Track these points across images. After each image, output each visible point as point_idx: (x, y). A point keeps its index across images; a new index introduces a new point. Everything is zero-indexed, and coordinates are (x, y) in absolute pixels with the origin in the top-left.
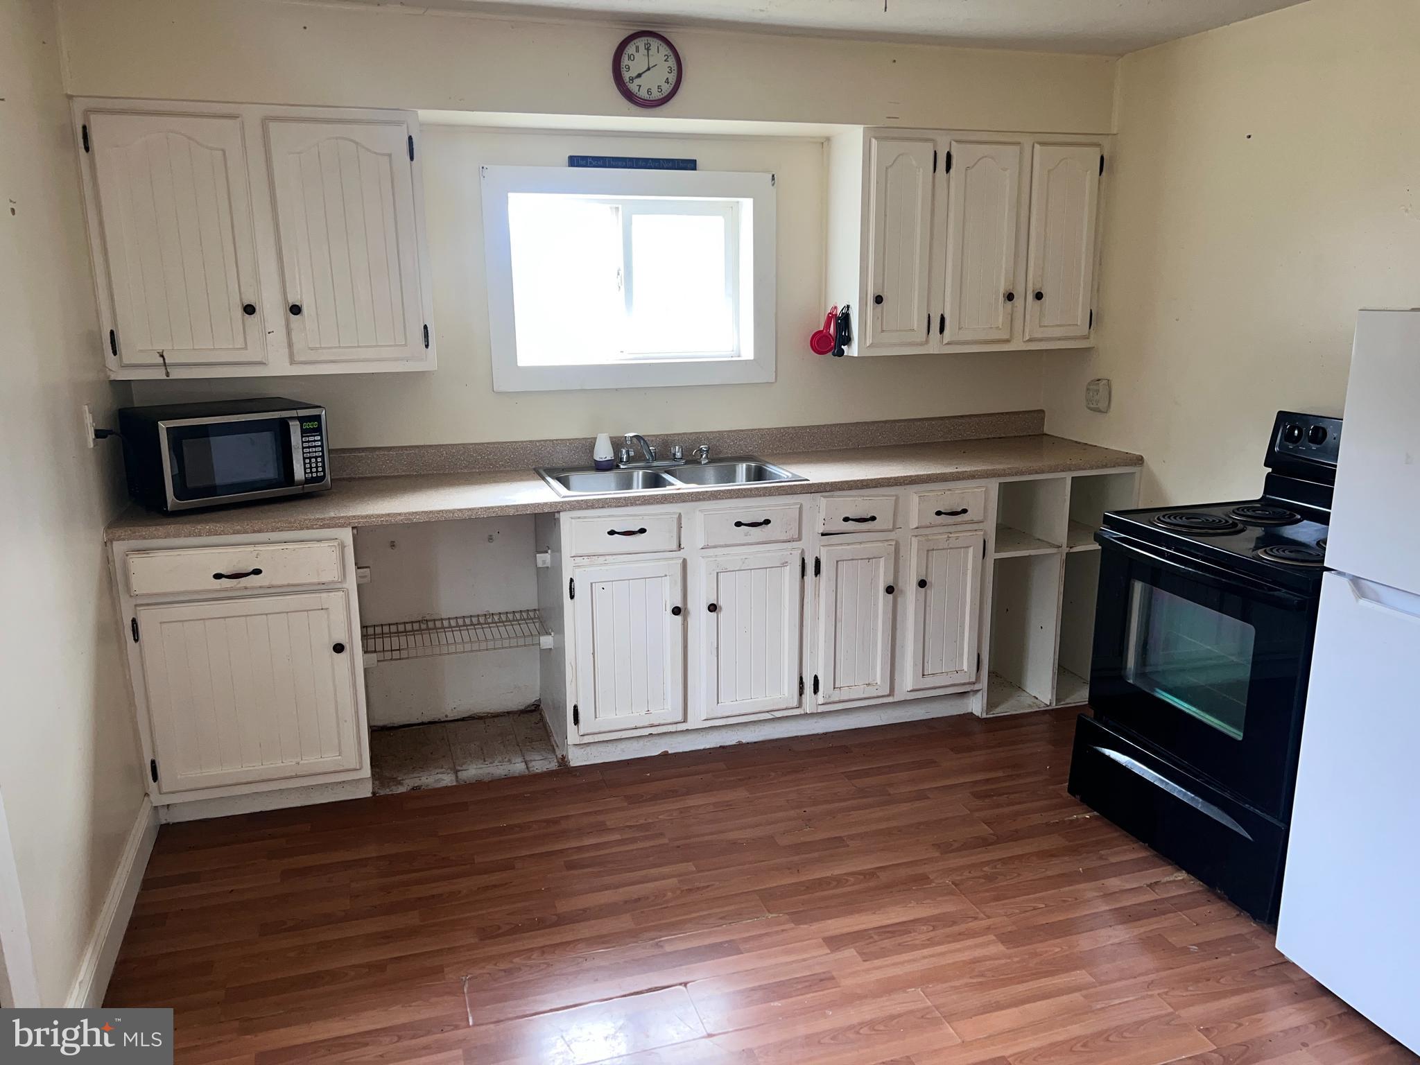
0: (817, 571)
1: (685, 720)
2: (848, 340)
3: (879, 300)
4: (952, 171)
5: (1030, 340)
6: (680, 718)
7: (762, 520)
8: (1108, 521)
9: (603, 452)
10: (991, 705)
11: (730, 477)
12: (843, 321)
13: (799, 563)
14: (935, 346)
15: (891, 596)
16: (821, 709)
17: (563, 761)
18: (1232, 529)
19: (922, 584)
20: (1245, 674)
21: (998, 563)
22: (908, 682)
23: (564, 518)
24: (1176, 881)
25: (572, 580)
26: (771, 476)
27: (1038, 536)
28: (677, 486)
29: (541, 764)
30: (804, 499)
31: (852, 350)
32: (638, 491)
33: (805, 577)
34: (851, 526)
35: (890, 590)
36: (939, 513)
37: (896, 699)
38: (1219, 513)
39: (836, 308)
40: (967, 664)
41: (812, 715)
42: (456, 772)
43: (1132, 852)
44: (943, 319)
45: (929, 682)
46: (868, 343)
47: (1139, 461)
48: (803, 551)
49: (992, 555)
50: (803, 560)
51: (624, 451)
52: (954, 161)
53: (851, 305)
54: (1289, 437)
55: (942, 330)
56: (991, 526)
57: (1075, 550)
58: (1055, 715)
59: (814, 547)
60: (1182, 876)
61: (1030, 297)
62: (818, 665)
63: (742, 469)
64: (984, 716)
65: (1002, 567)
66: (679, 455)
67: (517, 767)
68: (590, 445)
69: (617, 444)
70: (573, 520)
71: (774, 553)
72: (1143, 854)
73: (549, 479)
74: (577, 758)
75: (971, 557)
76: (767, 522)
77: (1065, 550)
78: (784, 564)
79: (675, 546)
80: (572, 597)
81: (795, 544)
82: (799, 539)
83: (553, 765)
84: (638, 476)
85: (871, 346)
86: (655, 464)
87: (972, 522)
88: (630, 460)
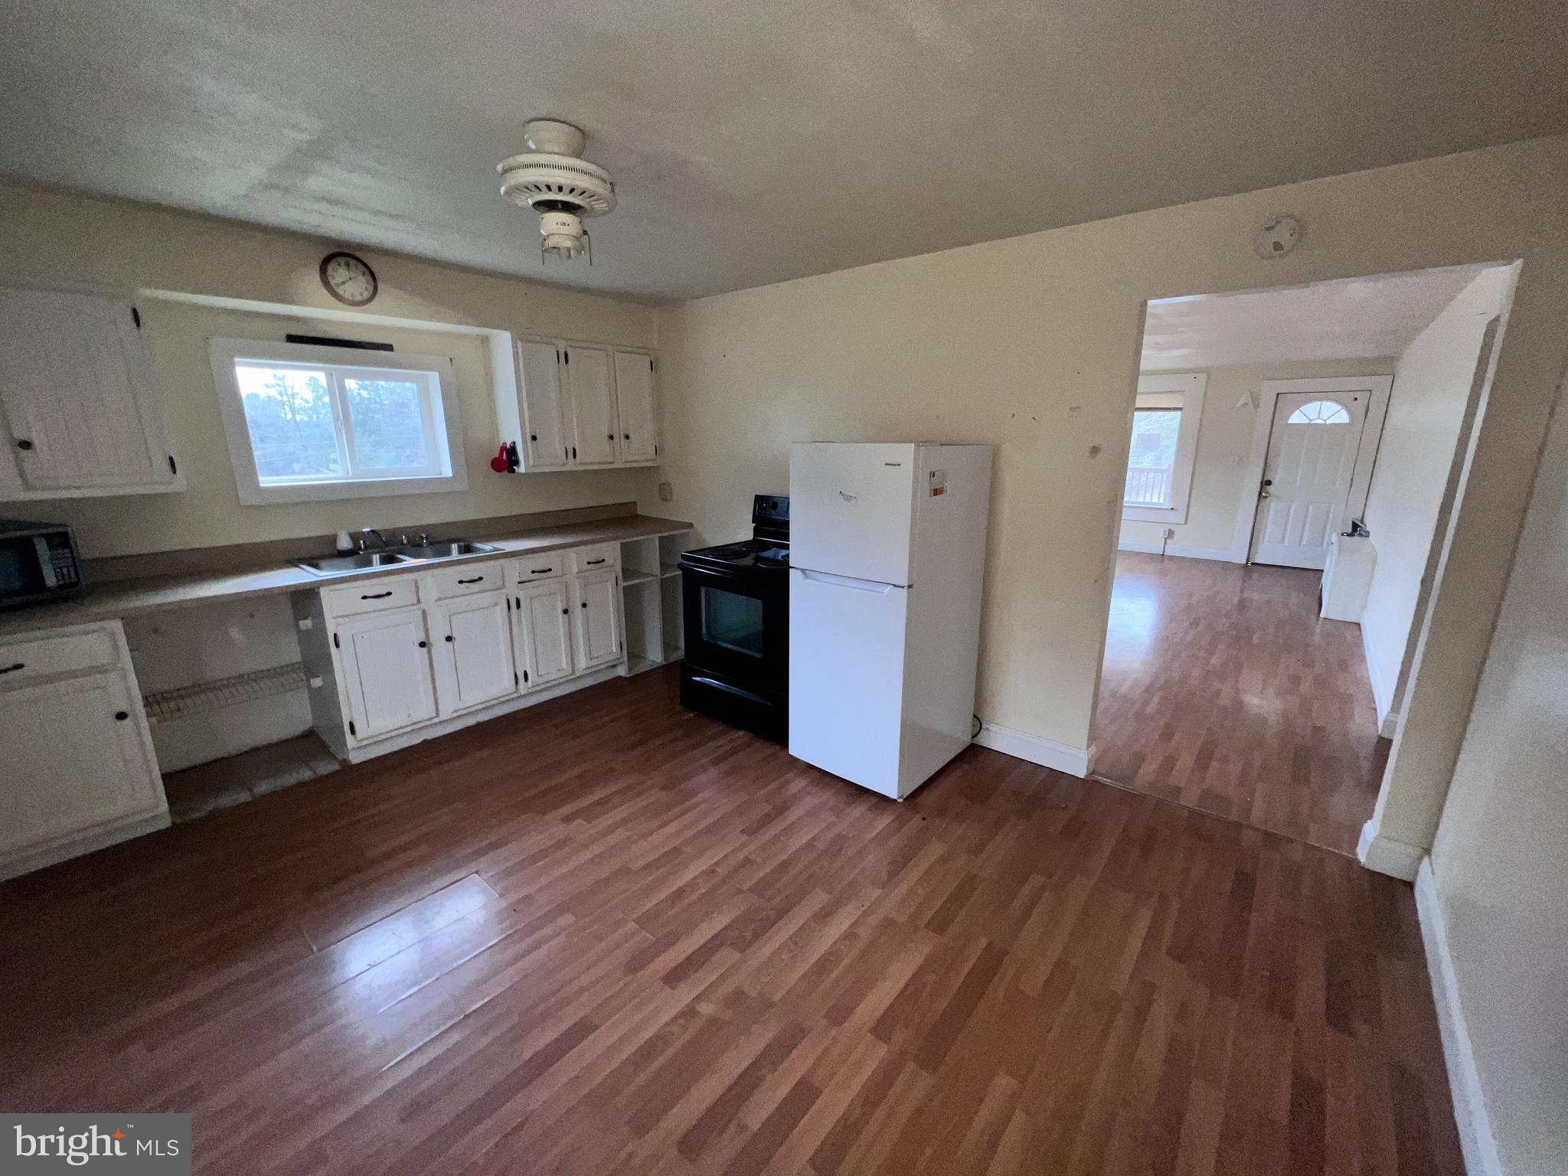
0: (518, 606)
1: (438, 714)
2: (517, 463)
3: (534, 438)
4: (570, 362)
5: (627, 462)
6: (434, 715)
7: (477, 578)
8: (683, 557)
9: (344, 543)
10: (630, 669)
11: (448, 553)
12: (512, 451)
13: (505, 602)
14: (571, 465)
15: (566, 616)
16: (530, 691)
17: (345, 763)
18: (744, 555)
19: (584, 605)
20: (760, 627)
21: (624, 587)
22: (582, 663)
23: (324, 592)
24: (740, 736)
25: (335, 635)
26: (478, 550)
27: (645, 571)
28: (410, 562)
29: (325, 768)
30: (502, 562)
31: (522, 469)
32: (377, 567)
33: (511, 611)
34: (536, 576)
35: (566, 612)
36: (589, 563)
37: (578, 674)
38: (736, 547)
39: (506, 444)
40: (615, 648)
41: (525, 696)
42: (250, 790)
43: (716, 728)
44: (574, 450)
45: (595, 662)
46: (531, 463)
47: (690, 525)
48: (507, 595)
49: (622, 584)
50: (508, 600)
51: (362, 542)
52: (570, 357)
53: (517, 442)
54: (761, 507)
55: (575, 456)
56: (619, 568)
57: (665, 576)
58: (665, 669)
59: (514, 592)
60: (741, 733)
61: (623, 438)
62: (526, 664)
63: (454, 547)
64: (628, 676)
65: (627, 590)
66: (405, 542)
67: (306, 775)
68: (333, 539)
69: (355, 537)
70: (332, 593)
71: (487, 598)
72: (721, 728)
73: (302, 566)
74: (356, 758)
75: (610, 586)
76: (481, 579)
77: (659, 577)
78: (496, 604)
79: (415, 601)
80: (337, 646)
81: (503, 591)
82: (503, 586)
83: (336, 767)
84: (376, 558)
85: (533, 466)
86: (387, 549)
87: (608, 567)
88: (366, 547)
